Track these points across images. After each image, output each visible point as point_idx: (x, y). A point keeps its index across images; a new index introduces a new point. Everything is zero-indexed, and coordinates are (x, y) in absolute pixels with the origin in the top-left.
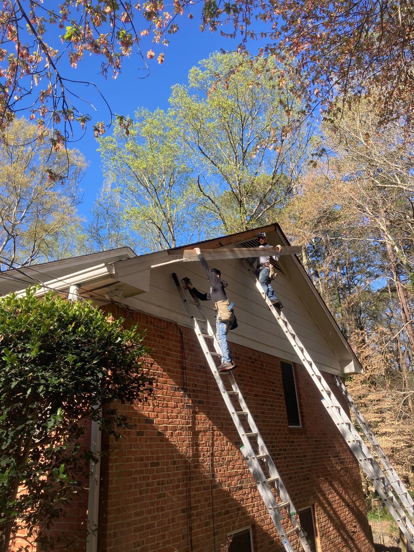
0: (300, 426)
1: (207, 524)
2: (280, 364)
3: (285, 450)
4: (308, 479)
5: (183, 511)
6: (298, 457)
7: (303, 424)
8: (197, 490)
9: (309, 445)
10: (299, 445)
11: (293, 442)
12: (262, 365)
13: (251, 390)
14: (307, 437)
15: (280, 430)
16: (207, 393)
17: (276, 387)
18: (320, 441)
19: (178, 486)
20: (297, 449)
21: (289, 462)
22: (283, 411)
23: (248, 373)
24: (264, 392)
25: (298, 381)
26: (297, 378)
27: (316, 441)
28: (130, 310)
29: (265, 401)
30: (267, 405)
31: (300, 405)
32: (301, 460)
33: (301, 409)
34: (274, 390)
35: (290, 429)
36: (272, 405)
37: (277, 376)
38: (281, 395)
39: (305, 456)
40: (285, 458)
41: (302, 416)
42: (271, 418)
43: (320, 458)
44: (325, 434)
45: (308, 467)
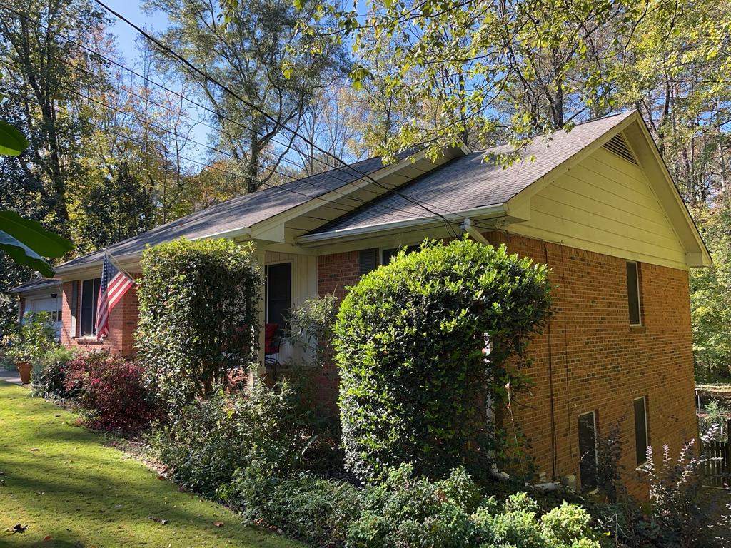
0: (640, 325)
1: (564, 407)
2: (626, 266)
3: (625, 348)
4: (644, 373)
5: (548, 397)
6: (636, 354)
7: (643, 323)
8: (557, 381)
9: (648, 342)
10: (638, 343)
11: (633, 340)
12: (610, 269)
13: (600, 295)
14: (647, 335)
15: (622, 329)
16: (564, 300)
17: (621, 289)
18: (657, 338)
19: (544, 378)
20: (636, 347)
21: (628, 358)
22: (626, 311)
23: (597, 278)
24: (610, 295)
25: (641, 280)
26: (640, 278)
27: (654, 338)
28: (511, 235)
29: (610, 303)
30: (613, 307)
31: (642, 305)
32: (639, 357)
33: (642, 308)
34: (619, 292)
35: (631, 328)
36: (616, 307)
37: (622, 278)
38: (625, 296)
39: (643, 353)
40: (625, 355)
41: (643, 315)
42: (615, 318)
43: (657, 354)
44: (663, 331)
45: (645, 363)
